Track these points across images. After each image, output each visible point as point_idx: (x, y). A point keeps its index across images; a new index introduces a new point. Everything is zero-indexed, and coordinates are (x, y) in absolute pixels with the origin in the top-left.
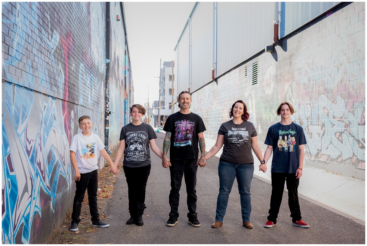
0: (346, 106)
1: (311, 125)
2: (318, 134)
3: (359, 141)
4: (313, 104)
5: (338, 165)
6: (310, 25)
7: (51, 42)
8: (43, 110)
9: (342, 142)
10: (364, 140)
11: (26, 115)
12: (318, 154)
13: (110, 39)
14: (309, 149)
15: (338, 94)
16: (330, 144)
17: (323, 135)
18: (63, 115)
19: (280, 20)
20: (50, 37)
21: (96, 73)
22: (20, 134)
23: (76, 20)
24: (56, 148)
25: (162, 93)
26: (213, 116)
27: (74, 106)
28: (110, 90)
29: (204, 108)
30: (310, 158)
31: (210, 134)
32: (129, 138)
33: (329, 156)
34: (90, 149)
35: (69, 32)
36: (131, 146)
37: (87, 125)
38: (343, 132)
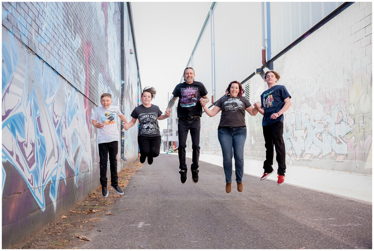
0: (324, 110)
1: (296, 130)
2: (302, 137)
3: (337, 138)
4: (297, 112)
5: (320, 160)
6: (291, 47)
7: (74, 42)
8: (67, 95)
9: (322, 141)
10: (340, 136)
11: (53, 92)
12: (302, 154)
13: (125, 64)
14: (295, 151)
15: (317, 101)
16: (312, 144)
17: (306, 137)
18: (85, 109)
19: (266, 46)
20: (73, 38)
21: (113, 88)
22: (48, 104)
23: (95, 35)
24: (79, 133)
25: (170, 123)
26: (213, 135)
27: (94, 106)
28: (125, 106)
29: (206, 129)
30: (296, 159)
31: (211, 150)
32: (141, 119)
33: (312, 154)
34: (109, 117)
35: (89, 42)
36: (144, 125)
37: (106, 102)
38: (323, 132)
